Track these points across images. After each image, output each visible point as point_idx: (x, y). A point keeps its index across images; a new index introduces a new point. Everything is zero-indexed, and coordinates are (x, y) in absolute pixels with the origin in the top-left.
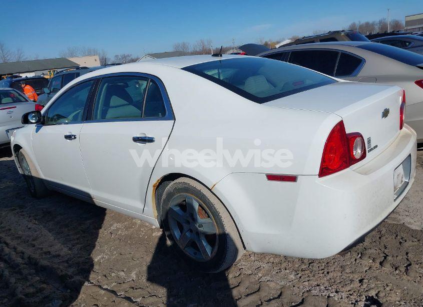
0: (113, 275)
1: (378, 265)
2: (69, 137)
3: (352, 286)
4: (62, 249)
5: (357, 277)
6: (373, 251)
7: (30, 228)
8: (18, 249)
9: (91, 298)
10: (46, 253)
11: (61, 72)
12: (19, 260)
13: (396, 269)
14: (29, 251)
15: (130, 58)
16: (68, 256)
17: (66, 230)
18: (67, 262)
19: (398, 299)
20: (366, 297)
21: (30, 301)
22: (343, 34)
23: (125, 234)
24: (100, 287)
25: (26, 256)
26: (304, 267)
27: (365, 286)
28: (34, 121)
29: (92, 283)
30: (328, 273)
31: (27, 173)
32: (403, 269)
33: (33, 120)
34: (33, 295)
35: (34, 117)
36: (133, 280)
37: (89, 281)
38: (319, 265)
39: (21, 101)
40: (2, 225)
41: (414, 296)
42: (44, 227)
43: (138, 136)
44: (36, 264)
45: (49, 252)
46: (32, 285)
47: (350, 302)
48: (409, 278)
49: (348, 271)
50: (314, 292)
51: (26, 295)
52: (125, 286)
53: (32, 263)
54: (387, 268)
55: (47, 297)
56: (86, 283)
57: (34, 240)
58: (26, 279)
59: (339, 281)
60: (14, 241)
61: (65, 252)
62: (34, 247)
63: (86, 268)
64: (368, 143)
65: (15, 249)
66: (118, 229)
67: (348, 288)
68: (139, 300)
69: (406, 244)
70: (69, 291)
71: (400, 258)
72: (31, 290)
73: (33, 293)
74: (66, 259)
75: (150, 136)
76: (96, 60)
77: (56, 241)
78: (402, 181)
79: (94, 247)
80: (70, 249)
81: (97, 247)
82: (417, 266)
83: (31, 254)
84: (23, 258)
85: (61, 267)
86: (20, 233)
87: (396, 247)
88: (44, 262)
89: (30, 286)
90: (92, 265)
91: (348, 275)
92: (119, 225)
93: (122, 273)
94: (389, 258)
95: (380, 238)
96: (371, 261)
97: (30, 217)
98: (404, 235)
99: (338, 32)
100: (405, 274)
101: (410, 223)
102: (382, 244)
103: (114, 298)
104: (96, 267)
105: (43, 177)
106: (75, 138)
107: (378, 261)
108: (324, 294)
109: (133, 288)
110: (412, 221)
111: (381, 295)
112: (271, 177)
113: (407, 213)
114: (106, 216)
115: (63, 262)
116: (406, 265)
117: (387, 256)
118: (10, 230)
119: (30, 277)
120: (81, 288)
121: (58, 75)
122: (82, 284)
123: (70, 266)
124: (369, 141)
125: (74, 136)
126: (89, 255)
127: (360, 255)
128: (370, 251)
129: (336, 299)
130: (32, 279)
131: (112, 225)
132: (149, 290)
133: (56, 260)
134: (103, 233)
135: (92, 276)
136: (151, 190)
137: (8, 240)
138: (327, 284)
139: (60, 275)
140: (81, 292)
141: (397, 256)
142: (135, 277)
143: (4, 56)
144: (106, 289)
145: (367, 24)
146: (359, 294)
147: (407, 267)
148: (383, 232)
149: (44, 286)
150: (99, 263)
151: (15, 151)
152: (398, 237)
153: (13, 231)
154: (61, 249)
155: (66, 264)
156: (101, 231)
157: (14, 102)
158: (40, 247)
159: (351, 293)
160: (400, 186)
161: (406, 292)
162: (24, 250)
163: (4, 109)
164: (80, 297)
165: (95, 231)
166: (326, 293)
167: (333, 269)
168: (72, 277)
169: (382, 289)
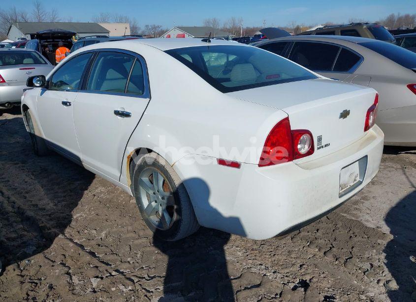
0: (86, 231)
1: (322, 254)
2: (65, 103)
3: (291, 269)
4: (49, 204)
5: (299, 262)
6: (322, 241)
7: (26, 182)
8: (11, 199)
9: (61, 249)
10: (34, 205)
11: (83, 38)
12: (10, 209)
13: (337, 260)
14: (19, 202)
15: (160, 29)
16: (53, 211)
17: (57, 187)
18: (50, 215)
19: (329, 286)
20: (300, 280)
21: (10, 244)
22: (365, 27)
23: (106, 198)
24: (71, 240)
25: (16, 206)
26: (255, 247)
27: (303, 270)
28: (38, 85)
29: (66, 236)
30: (274, 255)
31: (32, 132)
32: (343, 262)
33: (37, 83)
34: (14, 239)
35: (38, 81)
36: (101, 239)
37: (63, 234)
38: (270, 247)
39: (41, 63)
40: (3, 176)
41: (344, 286)
42: (39, 182)
43: (119, 110)
44: (23, 214)
45: (37, 205)
46: (15, 231)
47: (282, 283)
48: (345, 269)
49: (293, 256)
50: (253, 270)
51: (8, 239)
52: (93, 243)
53: (20, 213)
54: (329, 258)
55: (24, 243)
56: (60, 236)
57: (27, 193)
58: (11, 225)
59: (281, 264)
60: (9, 192)
61: (50, 206)
62: (25, 199)
63: (64, 222)
64: (318, 141)
65: (9, 198)
66: (101, 192)
67: (286, 271)
68: (101, 256)
69: (356, 239)
70: (44, 240)
71: (345, 250)
72: (14, 235)
73: (14, 238)
74: (50, 213)
75: (128, 111)
76: (126, 28)
77: (46, 196)
78: (355, 180)
79: (77, 205)
80: (55, 205)
81: (79, 206)
82: (358, 260)
83: (20, 204)
84: (13, 207)
85: (43, 219)
86: (16, 185)
87: (345, 240)
88: (30, 213)
89: (13, 232)
90: (70, 221)
91: (291, 260)
92: (103, 189)
93: (94, 232)
94: (334, 249)
95: (334, 230)
96: (317, 250)
97: (28, 172)
98: (357, 231)
99: (360, 24)
100: (343, 265)
101: (367, 221)
102: (333, 237)
103: (81, 251)
104: (73, 223)
105: (44, 137)
106: (70, 105)
107: (323, 251)
108: (261, 272)
109: (99, 245)
110: (370, 219)
111: (315, 280)
112: (222, 162)
113: (368, 212)
114: (95, 180)
115: (47, 215)
116: (347, 258)
117: (333, 247)
118: (9, 181)
119: (16, 224)
120: (54, 239)
121: (80, 41)
122: (56, 235)
123: (51, 220)
124: (320, 139)
125: (70, 103)
126: (71, 212)
127: (308, 244)
128: (320, 241)
129: (270, 278)
130: (16, 226)
131: (97, 188)
132: (113, 249)
133: (41, 213)
134: (87, 194)
135: (68, 231)
136: (126, 161)
137: (4, 190)
138: (269, 265)
139: (40, 225)
140: (54, 243)
141: (342, 249)
142: (104, 235)
143: (39, 16)
144: (76, 243)
145: (407, 17)
146: (294, 277)
147: (347, 259)
148: (338, 226)
149: (25, 233)
150: (77, 220)
151: (24, 111)
152: (351, 232)
153: (10, 183)
154: (47, 203)
155: (48, 217)
156: (86, 192)
157: (35, 63)
158: (30, 199)
159: (288, 275)
160: (352, 184)
161: (338, 281)
162: (16, 201)
163: (23, 69)
164: (52, 246)
165: (80, 192)
166: (264, 272)
167: (281, 253)
168: (50, 229)
169: (317, 275)
